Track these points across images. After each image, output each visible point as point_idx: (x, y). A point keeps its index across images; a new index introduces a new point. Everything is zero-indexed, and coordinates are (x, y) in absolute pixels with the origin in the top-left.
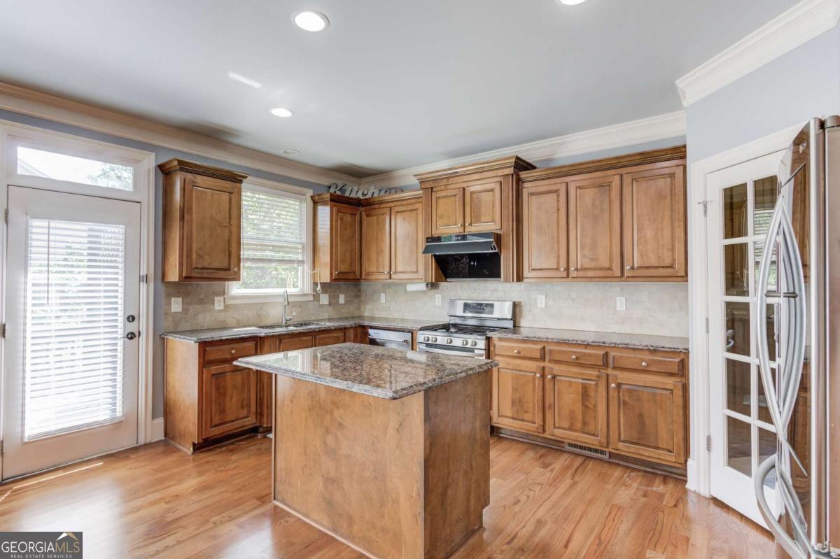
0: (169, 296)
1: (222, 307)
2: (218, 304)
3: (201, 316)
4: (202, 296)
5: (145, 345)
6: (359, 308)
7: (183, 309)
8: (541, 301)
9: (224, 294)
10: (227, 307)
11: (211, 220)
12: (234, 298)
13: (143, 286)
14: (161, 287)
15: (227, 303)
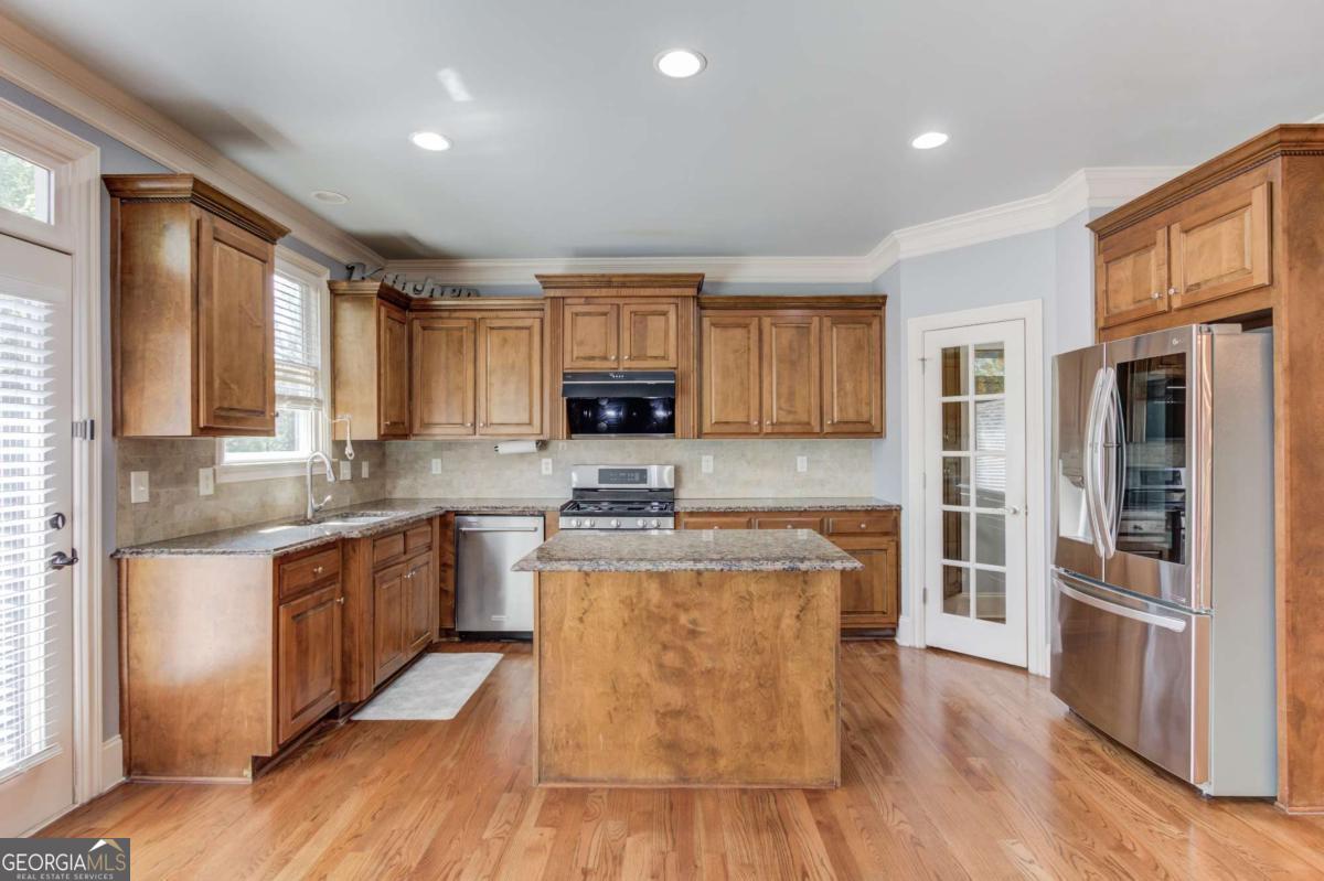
0: (127, 467)
1: (210, 491)
2: (205, 487)
3: (179, 509)
4: (180, 468)
5: (87, 579)
6: (383, 486)
7: (151, 496)
8: (708, 463)
9: (213, 463)
10: (217, 488)
11: (240, 312)
12: (229, 470)
13: (80, 445)
14: (113, 444)
15: (218, 481)
